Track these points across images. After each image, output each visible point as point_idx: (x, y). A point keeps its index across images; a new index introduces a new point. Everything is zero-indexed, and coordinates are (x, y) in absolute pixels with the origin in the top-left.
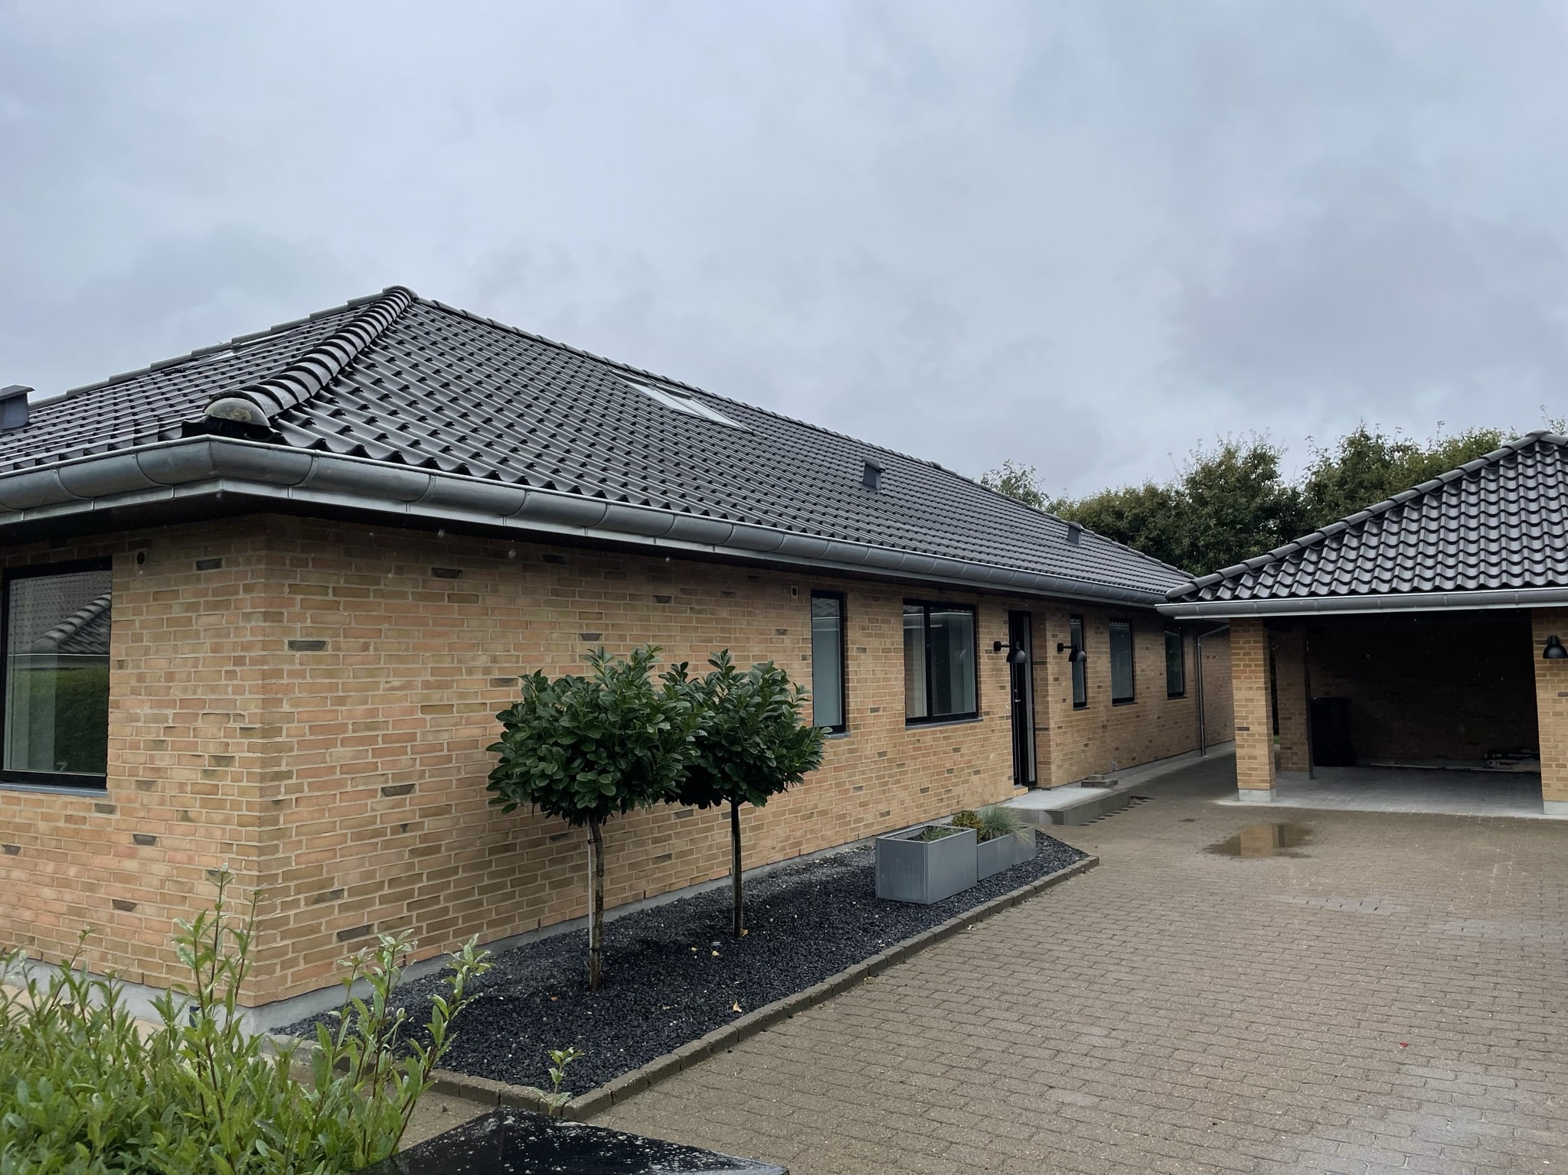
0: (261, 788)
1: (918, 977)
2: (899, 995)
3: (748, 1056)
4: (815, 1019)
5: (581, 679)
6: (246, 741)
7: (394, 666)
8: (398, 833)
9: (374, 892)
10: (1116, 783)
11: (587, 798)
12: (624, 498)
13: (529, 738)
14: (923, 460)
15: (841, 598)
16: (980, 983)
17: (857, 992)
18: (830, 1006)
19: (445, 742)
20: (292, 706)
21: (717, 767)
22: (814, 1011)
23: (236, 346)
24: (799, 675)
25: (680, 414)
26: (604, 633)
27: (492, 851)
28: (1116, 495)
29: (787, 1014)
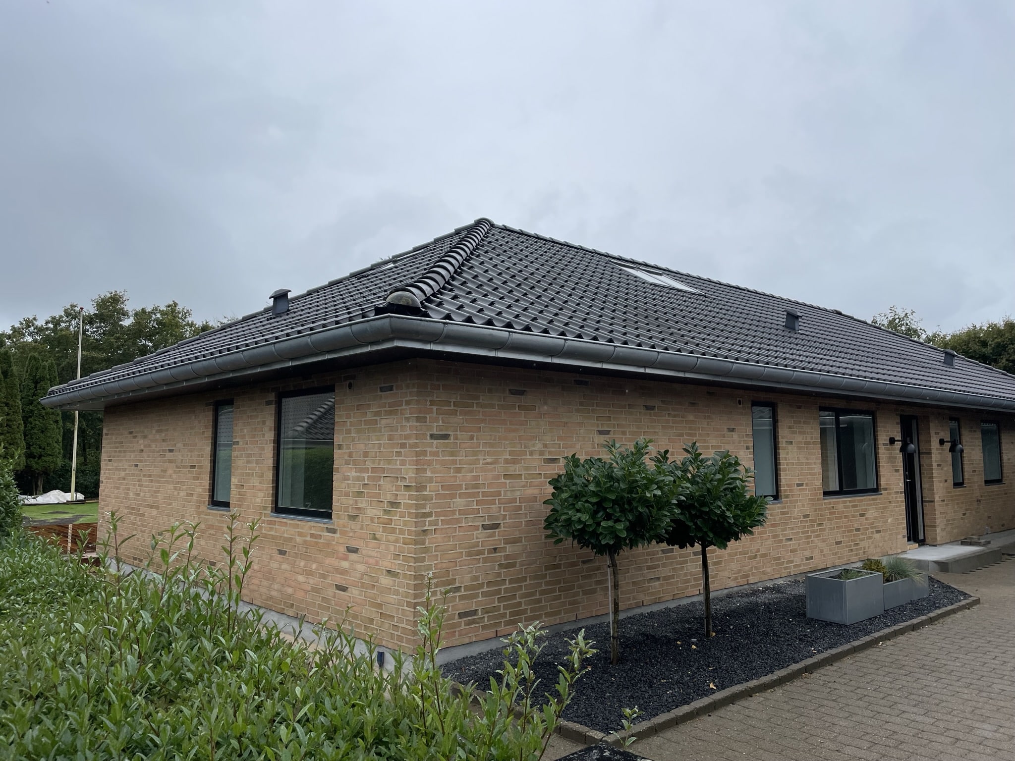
0: (415, 522)
1: (844, 677)
2: (830, 688)
3: (724, 720)
4: (769, 699)
5: (600, 460)
6: (407, 493)
7: (488, 449)
8: (492, 553)
9: (479, 589)
10: (989, 542)
11: (608, 537)
12: (625, 343)
13: (570, 497)
14: (828, 308)
15: (773, 407)
16: (893, 685)
17: (797, 683)
18: (779, 692)
19: (518, 497)
20: (432, 473)
21: (692, 521)
22: (768, 694)
23: (394, 260)
24: (746, 459)
25: (656, 285)
26: (612, 430)
27: (547, 568)
28: (981, 329)
29: (748, 694)
